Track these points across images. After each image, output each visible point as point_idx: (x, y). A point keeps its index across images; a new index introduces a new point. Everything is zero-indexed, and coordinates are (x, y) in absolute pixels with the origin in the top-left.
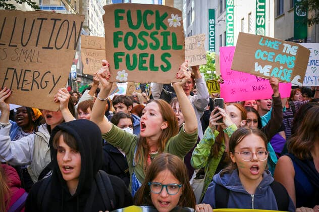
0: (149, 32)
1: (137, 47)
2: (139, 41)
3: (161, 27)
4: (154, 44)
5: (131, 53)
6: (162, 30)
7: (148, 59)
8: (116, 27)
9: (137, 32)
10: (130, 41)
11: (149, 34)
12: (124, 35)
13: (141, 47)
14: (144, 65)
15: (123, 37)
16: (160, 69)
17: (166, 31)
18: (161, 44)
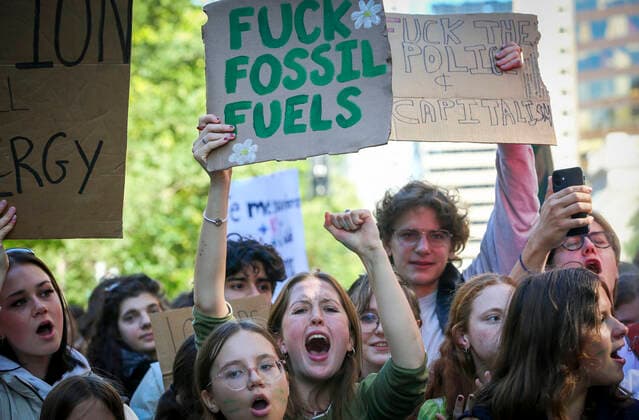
0: (310, 48)
1: (281, 84)
2: (288, 73)
3: (336, 33)
4: (322, 72)
5: (266, 101)
6: (338, 38)
7: (306, 108)
8: (232, 48)
9: (280, 53)
10: (266, 73)
11: (310, 53)
12: (251, 62)
13: (290, 84)
14: (297, 122)
15: (248, 68)
16: (335, 124)
17: (349, 39)
18: (338, 71)
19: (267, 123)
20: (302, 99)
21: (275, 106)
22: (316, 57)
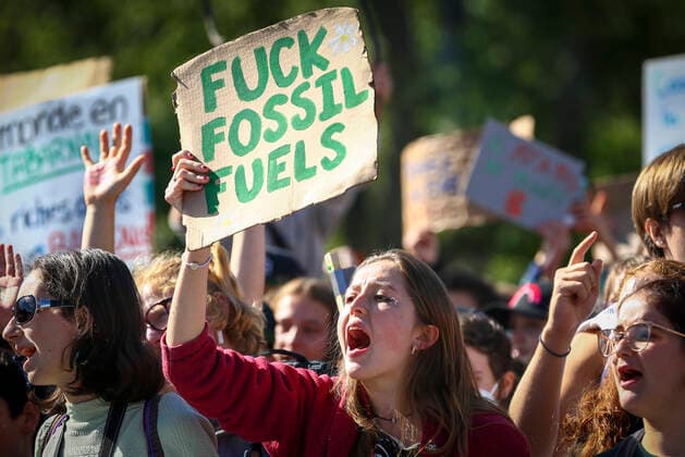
19: (250, 186)
20: (284, 150)
21: (257, 165)
22: (296, 100)
